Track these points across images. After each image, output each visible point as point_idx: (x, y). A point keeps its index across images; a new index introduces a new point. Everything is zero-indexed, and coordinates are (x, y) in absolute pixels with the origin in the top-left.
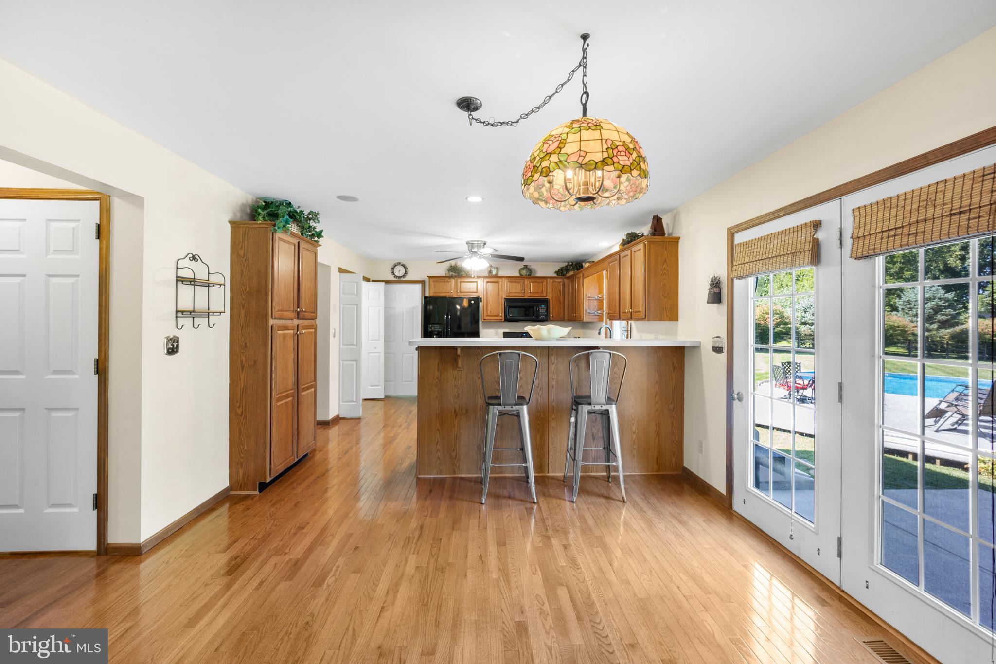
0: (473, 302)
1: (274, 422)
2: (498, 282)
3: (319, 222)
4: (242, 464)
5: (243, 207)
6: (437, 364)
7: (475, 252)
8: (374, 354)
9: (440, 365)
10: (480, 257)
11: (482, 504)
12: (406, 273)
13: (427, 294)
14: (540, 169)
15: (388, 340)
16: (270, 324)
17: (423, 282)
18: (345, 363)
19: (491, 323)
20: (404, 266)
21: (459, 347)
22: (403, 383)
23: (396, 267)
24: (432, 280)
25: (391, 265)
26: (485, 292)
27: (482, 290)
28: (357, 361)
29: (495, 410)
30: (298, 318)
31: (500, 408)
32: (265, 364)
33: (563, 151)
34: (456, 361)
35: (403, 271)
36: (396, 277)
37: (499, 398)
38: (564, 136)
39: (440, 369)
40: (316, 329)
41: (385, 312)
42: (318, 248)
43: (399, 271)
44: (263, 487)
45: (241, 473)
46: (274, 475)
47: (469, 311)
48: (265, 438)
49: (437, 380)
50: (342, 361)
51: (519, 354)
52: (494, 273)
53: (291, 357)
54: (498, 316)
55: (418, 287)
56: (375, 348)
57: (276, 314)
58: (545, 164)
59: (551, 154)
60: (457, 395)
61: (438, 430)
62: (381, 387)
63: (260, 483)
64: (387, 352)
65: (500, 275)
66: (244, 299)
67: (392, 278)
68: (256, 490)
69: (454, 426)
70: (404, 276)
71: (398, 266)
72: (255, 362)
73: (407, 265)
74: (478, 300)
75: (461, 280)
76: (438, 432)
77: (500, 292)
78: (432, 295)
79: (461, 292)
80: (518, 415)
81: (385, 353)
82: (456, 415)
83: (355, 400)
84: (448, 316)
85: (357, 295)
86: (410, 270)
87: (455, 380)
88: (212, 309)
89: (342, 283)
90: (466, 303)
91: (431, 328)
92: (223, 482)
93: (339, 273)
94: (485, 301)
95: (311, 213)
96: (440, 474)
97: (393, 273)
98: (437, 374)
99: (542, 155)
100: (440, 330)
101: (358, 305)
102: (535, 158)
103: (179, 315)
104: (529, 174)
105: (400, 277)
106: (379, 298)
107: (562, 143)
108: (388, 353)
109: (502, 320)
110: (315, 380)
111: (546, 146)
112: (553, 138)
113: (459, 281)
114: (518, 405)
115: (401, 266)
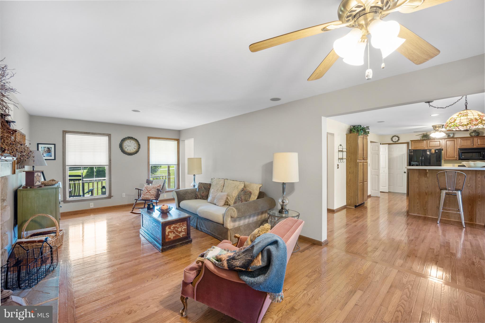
0: (437, 151)
1: (359, 189)
2: (454, 141)
3: (369, 129)
4: (350, 199)
5: (348, 129)
6: (417, 175)
7: (437, 130)
8: (383, 174)
9: (419, 176)
10: (440, 132)
11: (438, 223)
12: (399, 139)
13: (410, 148)
14: (449, 126)
15: (389, 168)
16: (358, 162)
17: (408, 143)
18: (373, 176)
19: (448, 161)
20: (397, 137)
21: (427, 169)
23: (393, 137)
24: (413, 142)
25: (391, 137)
26: (445, 146)
27: (443, 144)
28: (378, 175)
29: (444, 192)
30: (363, 160)
31: (446, 191)
32: (356, 172)
33: (455, 122)
34: (426, 175)
35: (397, 139)
36: (393, 141)
37: (447, 188)
38: (456, 118)
39: (419, 177)
40: (367, 163)
41: (389, 156)
42: (368, 137)
43: (395, 139)
44: (356, 206)
45: (350, 201)
46: (359, 204)
47: (435, 155)
48: (356, 193)
49: (417, 181)
50: (372, 175)
51: (456, 172)
52: (452, 135)
53: (362, 171)
54: (454, 157)
55: (405, 145)
56: (384, 171)
57: (359, 158)
58: (450, 125)
59: (452, 123)
60: (427, 187)
61: (418, 199)
62: (387, 187)
63: (355, 205)
64: (389, 173)
65: (456, 136)
66: (350, 155)
67: (391, 142)
68: (354, 207)
69: (425, 198)
70: (398, 141)
71: (395, 137)
72: (353, 172)
73: (399, 136)
74: (440, 150)
75: (430, 141)
76: (418, 200)
77: (456, 145)
78: (413, 148)
79: (430, 147)
80: (455, 195)
82: (426, 194)
83: (377, 190)
84: (422, 157)
85: (378, 151)
86: (401, 138)
87: (426, 181)
88: (343, 158)
89: (372, 147)
90: (433, 151)
91: (413, 163)
92: (345, 204)
93: (370, 143)
94: (445, 150)
95: (367, 127)
96: (419, 214)
97: (392, 140)
98: (417, 179)
99: (450, 123)
100: (418, 164)
101: (378, 155)
102: (448, 123)
103: (339, 159)
104: (446, 127)
105: (395, 142)
106: (386, 150)
107: (455, 120)
109: (456, 159)
110: (367, 180)
111: (451, 120)
112: (453, 119)
113: (428, 141)
114: (455, 191)
115: (396, 137)
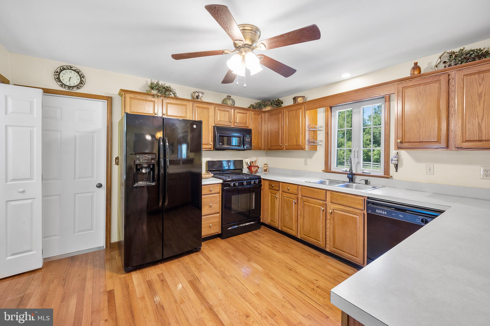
0: (195, 126)
2: (208, 109)
8: (21, 202)
12: (82, 82)
17: (109, 99)
20: (78, 72)
22: (76, 234)
23: (64, 72)
24: (128, 96)
25: (55, 68)
35: (77, 78)
36: (63, 85)
43: (69, 79)
54: (208, 144)
67: (56, 86)
70: (78, 87)
71: (68, 71)
73: (84, 70)
74: (201, 125)
75: (168, 101)
79: (168, 115)
81: (44, 196)
86: (88, 79)
97: (58, 79)
105: (69, 87)
108: (47, 196)
109: (211, 148)
113: (165, 102)
115: (73, 72)
